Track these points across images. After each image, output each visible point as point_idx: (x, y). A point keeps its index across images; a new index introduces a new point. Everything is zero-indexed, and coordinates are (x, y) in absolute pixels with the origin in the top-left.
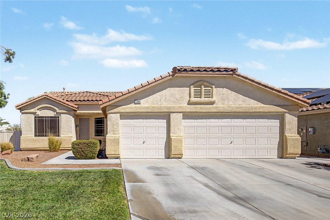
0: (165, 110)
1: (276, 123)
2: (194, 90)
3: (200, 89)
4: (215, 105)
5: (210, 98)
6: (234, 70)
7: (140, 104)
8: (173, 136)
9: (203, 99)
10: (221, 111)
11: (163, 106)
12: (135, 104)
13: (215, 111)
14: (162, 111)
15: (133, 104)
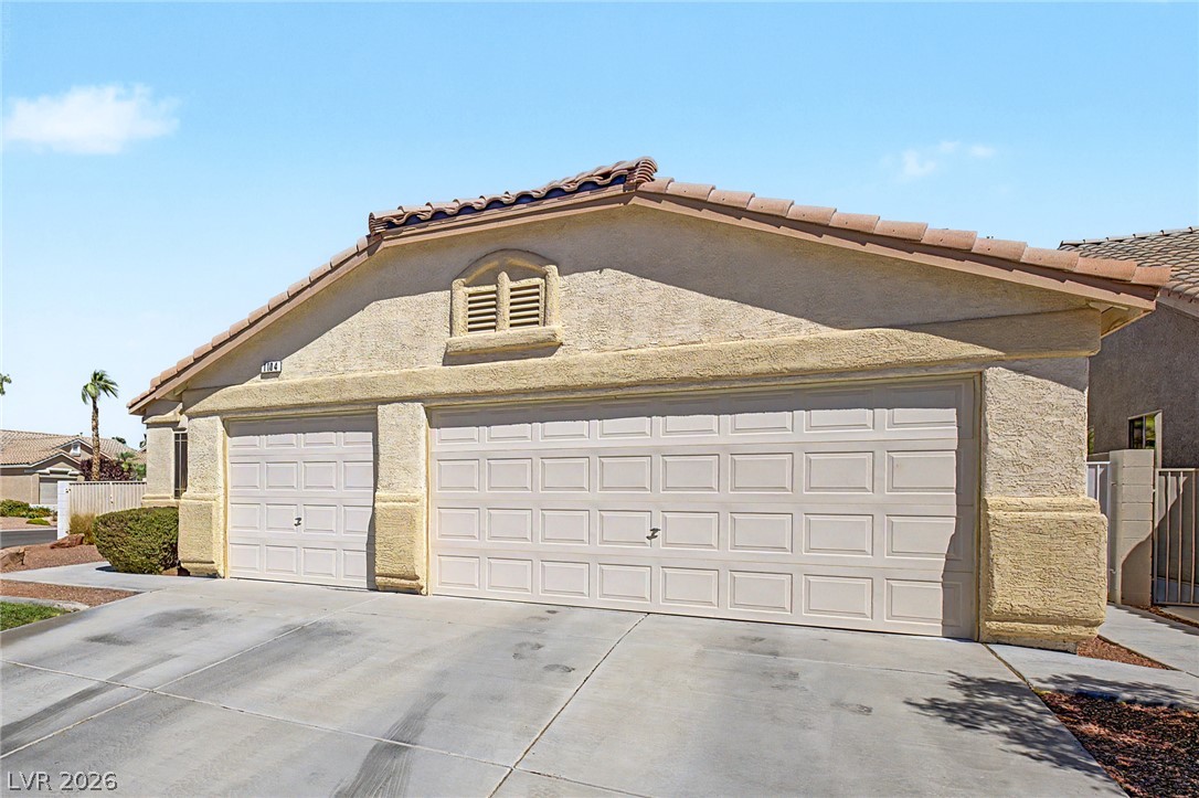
0: (357, 394)
2: (470, 295)
3: (493, 288)
4: (559, 356)
5: (537, 323)
7: (277, 374)
9: (505, 333)
10: (587, 379)
11: (351, 375)
12: (265, 376)
13: (556, 381)
14: (346, 396)
15: (259, 377)
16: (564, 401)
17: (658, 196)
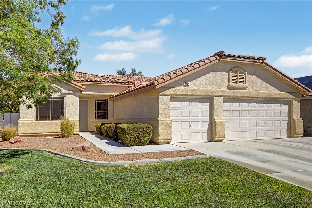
0: (210, 94)
1: (285, 107)
2: (232, 75)
3: (236, 74)
4: (247, 90)
5: (243, 83)
6: (264, 59)
7: (188, 86)
8: (217, 120)
9: (239, 85)
10: (252, 96)
11: (209, 89)
12: (184, 86)
13: (248, 95)
14: (207, 94)
15: (182, 86)
16: (244, 99)
17: (267, 64)
